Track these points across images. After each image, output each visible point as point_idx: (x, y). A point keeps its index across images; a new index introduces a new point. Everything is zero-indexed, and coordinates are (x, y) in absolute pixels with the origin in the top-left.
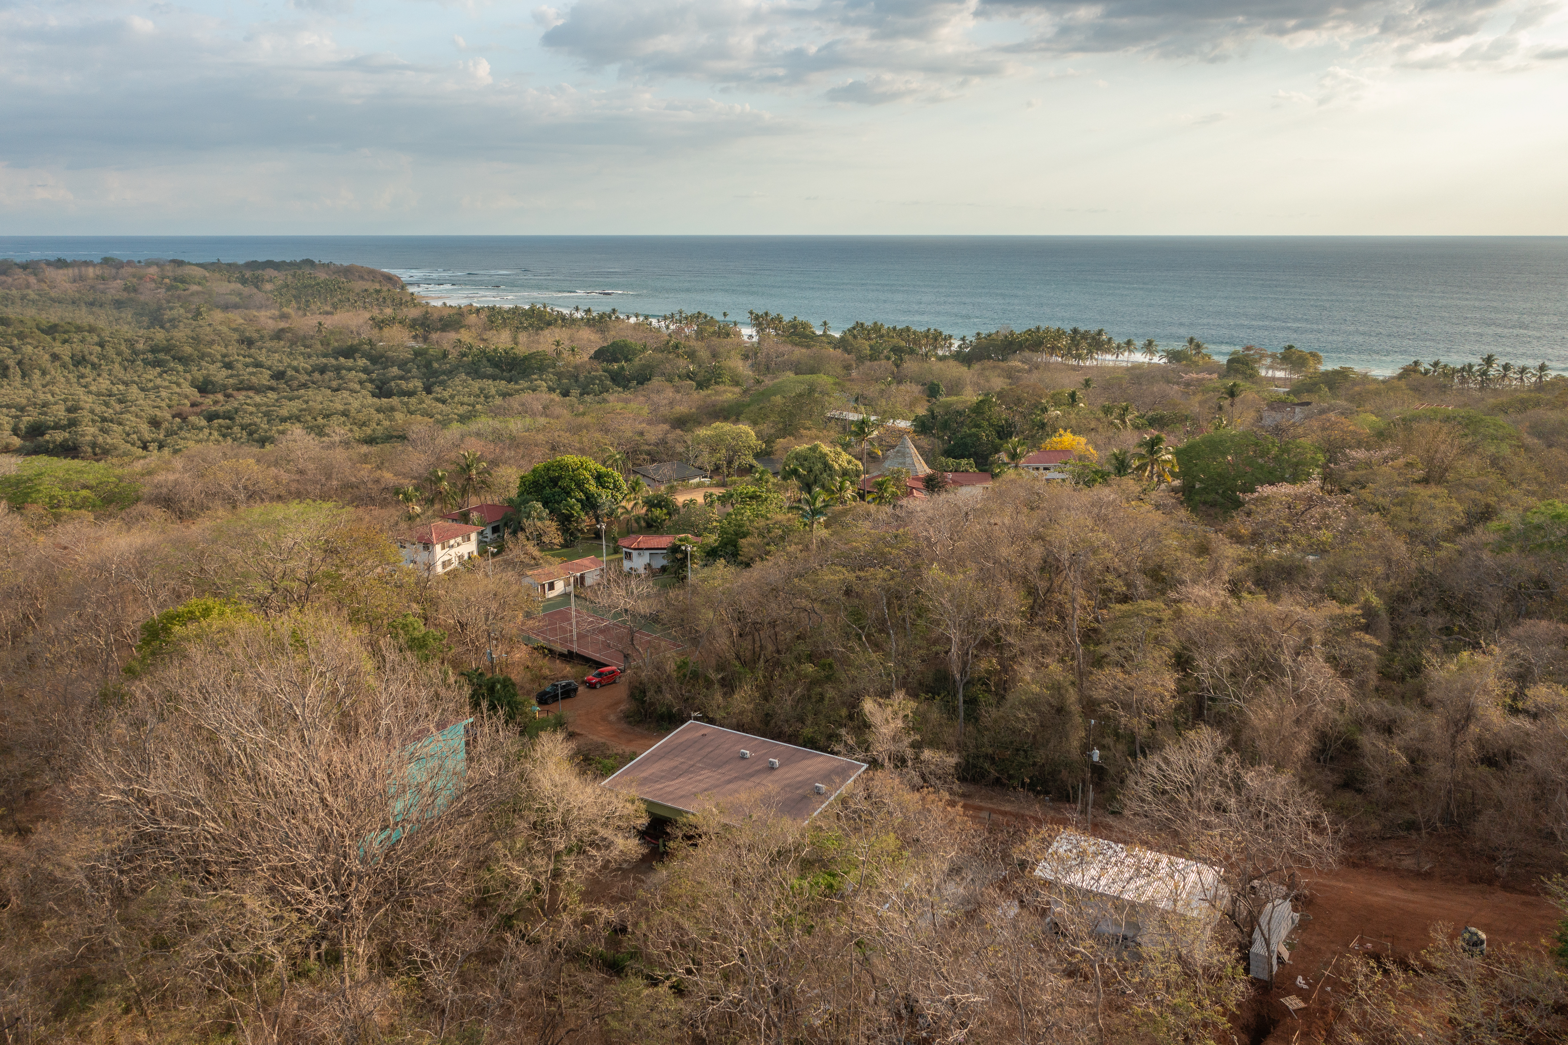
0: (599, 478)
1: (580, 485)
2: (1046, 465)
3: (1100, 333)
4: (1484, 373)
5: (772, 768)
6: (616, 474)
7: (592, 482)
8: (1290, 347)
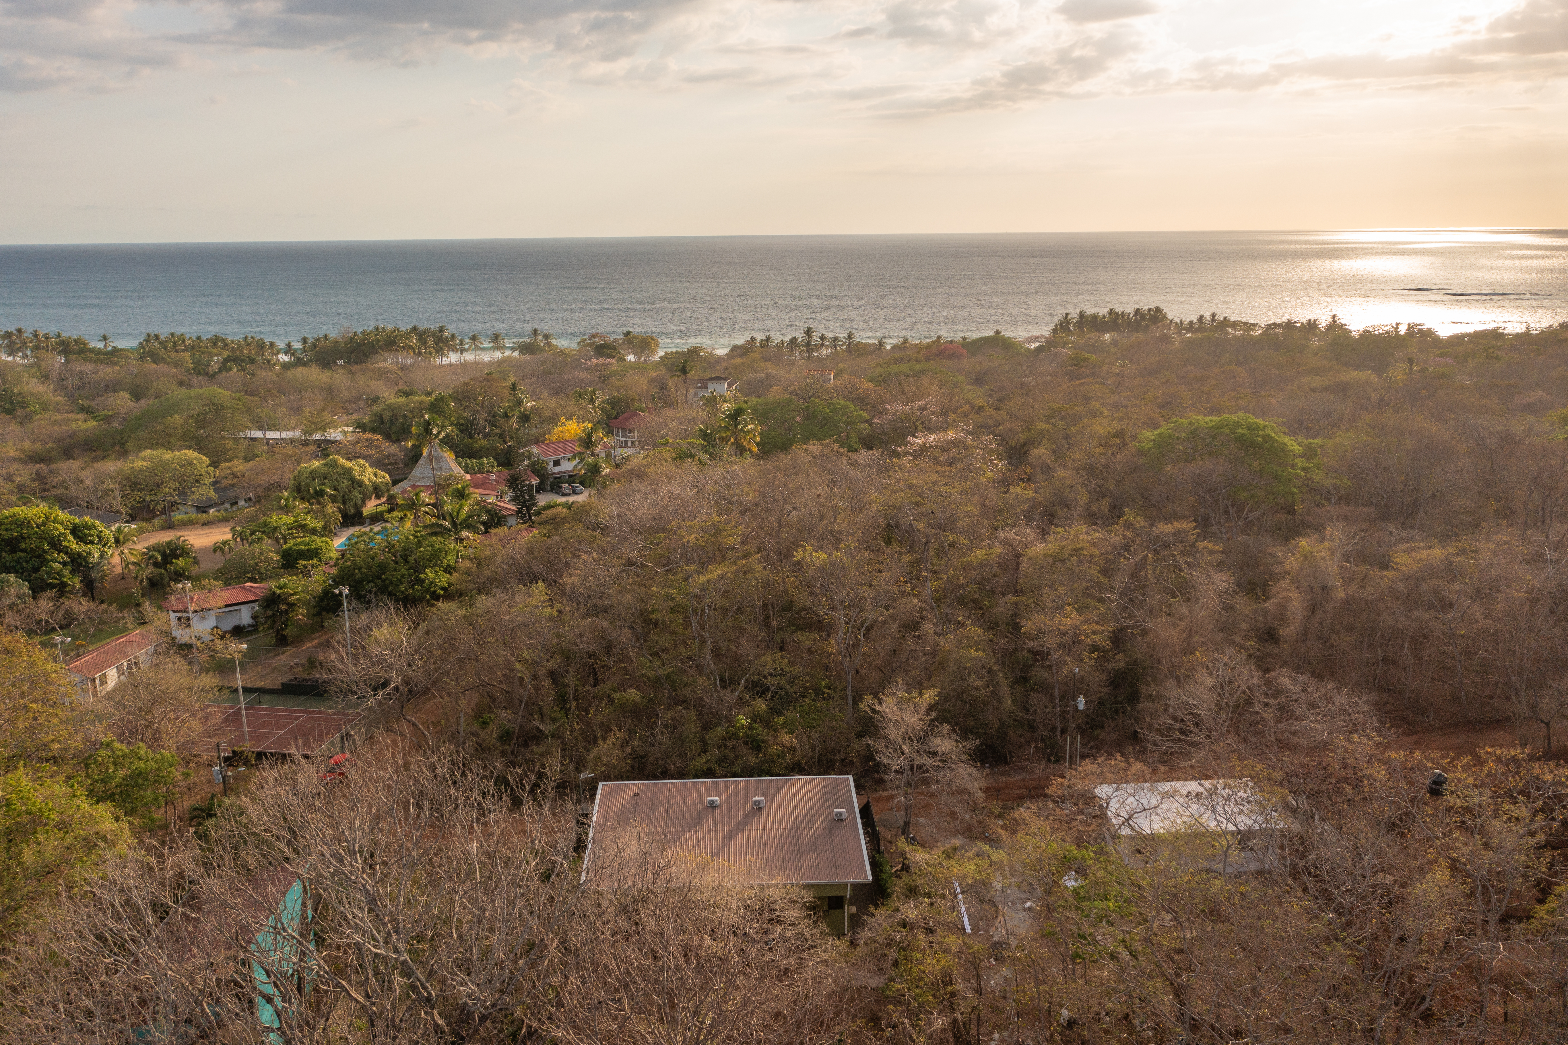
0: (76, 531)
1: (56, 544)
2: (557, 457)
3: (441, 330)
4: (808, 344)
5: (758, 808)
6: (97, 523)
7: (70, 537)
8: (628, 333)
